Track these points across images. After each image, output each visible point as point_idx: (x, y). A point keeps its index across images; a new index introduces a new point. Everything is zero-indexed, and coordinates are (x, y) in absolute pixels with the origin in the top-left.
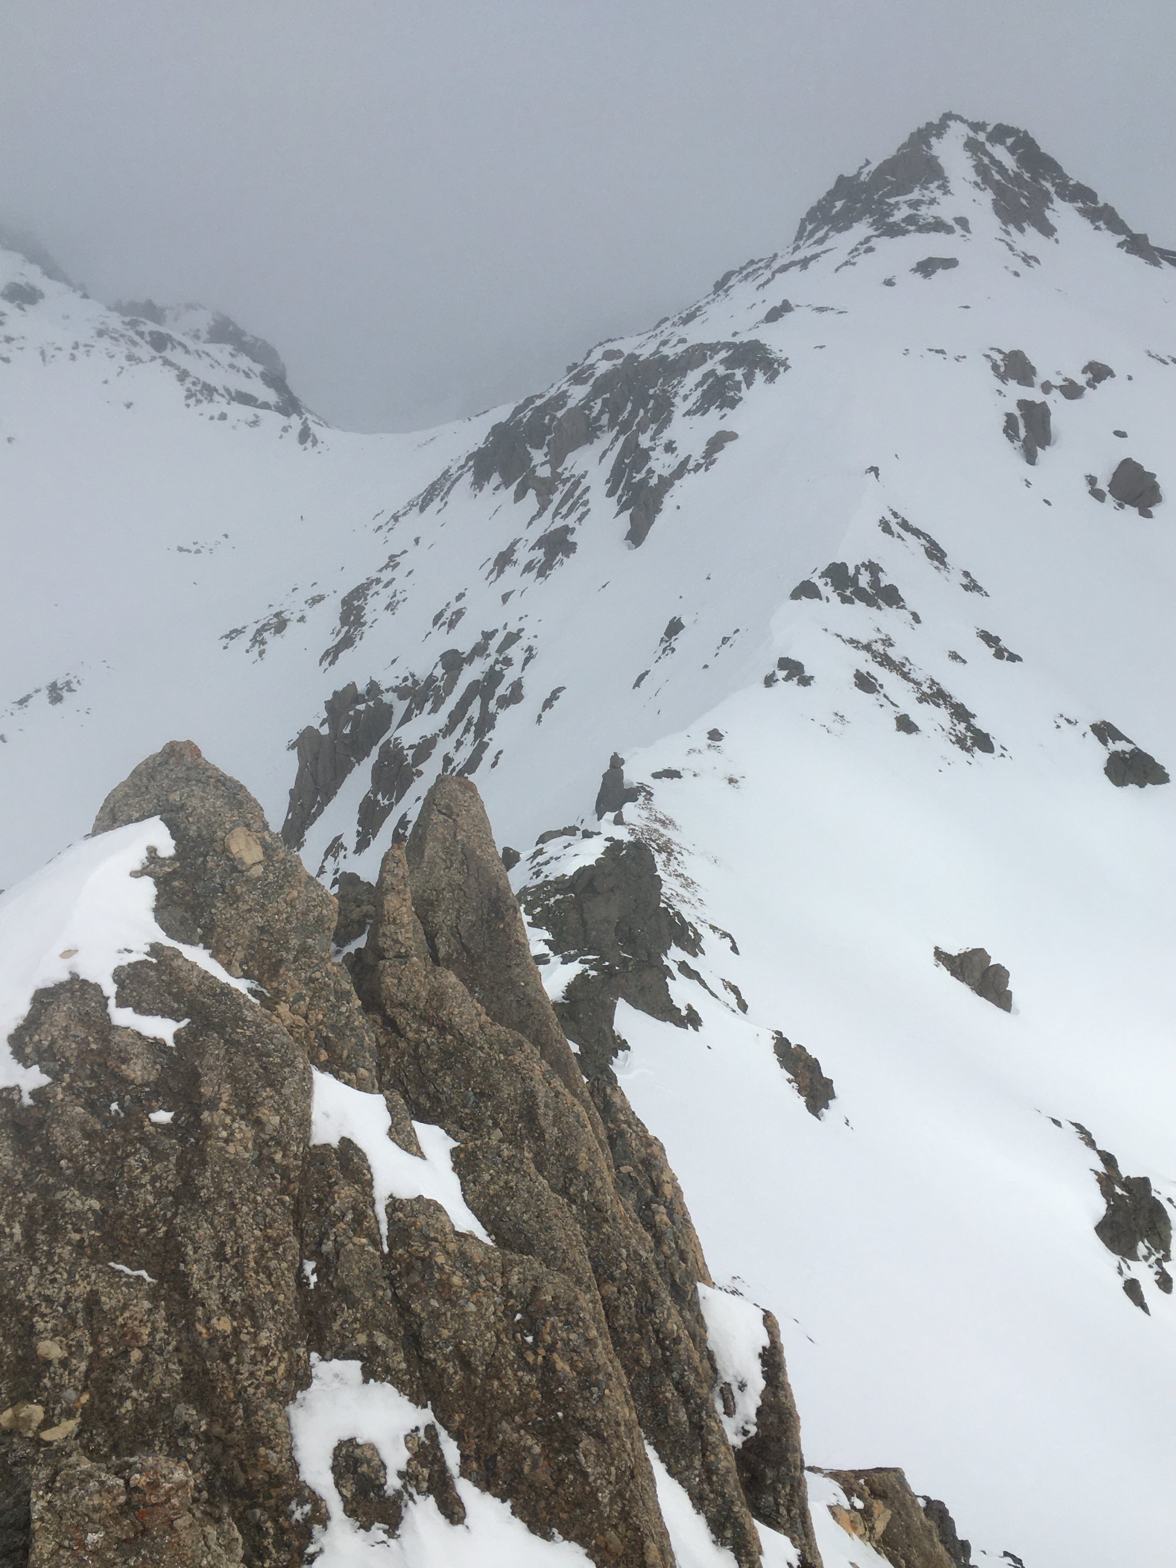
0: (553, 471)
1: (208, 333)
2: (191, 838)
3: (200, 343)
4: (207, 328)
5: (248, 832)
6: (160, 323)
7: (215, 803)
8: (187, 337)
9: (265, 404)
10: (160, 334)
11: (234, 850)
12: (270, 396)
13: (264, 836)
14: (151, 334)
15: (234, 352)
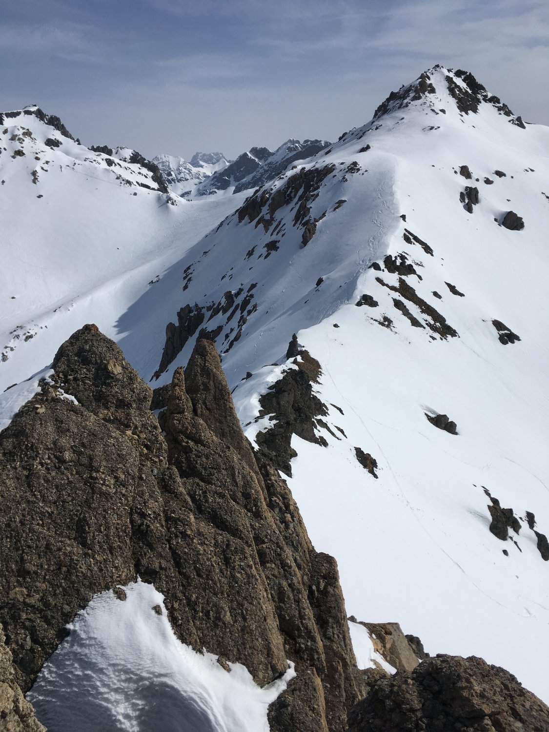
0: (271, 217)
1: (130, 159)
2: (93, 364)
3: (126, 163)
4: (129, 157)
5: (116, 361)
6: (110, 155)
7: (103, 349)
8: (121, 161)
9: (153, 189)
10: (110, 160)
11: (110, 368)
12: (155, 185)
13: (122, 363)
14: (106, 160)
15: (141, 167)
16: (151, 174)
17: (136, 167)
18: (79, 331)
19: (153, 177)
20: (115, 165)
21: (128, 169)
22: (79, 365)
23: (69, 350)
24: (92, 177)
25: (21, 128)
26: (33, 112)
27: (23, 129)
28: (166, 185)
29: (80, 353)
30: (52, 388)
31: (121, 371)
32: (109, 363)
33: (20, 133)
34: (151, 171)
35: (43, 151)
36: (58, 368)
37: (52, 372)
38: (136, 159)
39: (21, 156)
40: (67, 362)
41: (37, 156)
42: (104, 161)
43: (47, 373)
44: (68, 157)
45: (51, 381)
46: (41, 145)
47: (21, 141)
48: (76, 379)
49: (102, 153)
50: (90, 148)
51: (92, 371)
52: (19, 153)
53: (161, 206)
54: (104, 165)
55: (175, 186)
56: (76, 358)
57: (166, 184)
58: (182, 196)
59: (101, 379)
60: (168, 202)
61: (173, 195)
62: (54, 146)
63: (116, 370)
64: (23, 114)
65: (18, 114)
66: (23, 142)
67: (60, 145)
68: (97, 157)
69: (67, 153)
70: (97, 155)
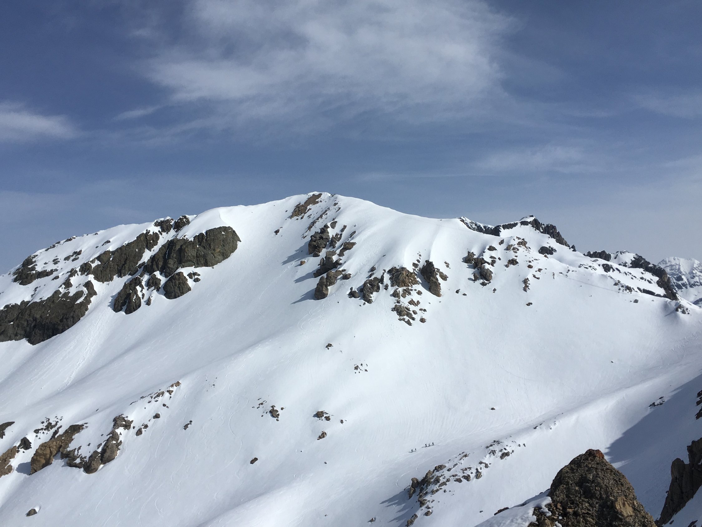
1: (631, 264)
2: (597, 498)
3: (627, 268)
4: (631, 262)
5: (625, 499)
6: (608, 260)
7: (609, 482)
8: (621, 266)
9: (658, 295)
10: (607, 265)
11: (618, 507)
12: (661, 291)
13: (634, 503)
14: (603, 265)
15: (644, 272)
16: (656, 279)
17: (637, 272)
18: (580, 456)
19: (658, 283)
20: (614, 270)
21: (628, 274)
22: (580, 498)
23: (569, 477)
24: (586, 283)
25: (517, 238)
26: (530, 223)
27: (519, 238)
28: (675, 291)
29: (583, 481)
30: (549, 520)
31: (632, 514)
32: (616, 500)
33: (515, 243)
34: (657, 276)
35: (536, 260)
36: (556, 497)
37: (549, 500)
38: (638, 263)
39: (514, 265)
40: (567, 492)
41: (530, 264)
42: (601, 266)
43: (543, 501)
44: (561, 263)
45: (547, 511)
46: (534, 253)
47: (515, 250)
48: (576, 514)
49: (598, 259)
50: (586, 254)
51: (595, 507)
52: (513, 262)
53: (668, 315)
54: (601, 271)
55: (687, 293)
56: (577, 488)
57: (675, 289)
58: (696, 303)
59: (606, 519)
60: (677, 310)
61: (684, 302)
62: (548, 254)
63: (626, 511)
64: (519, 224)
65: (515, 225)
66: (517, 251)
67: (554, 253)
68: (593, 263)
69: (561, 260)
70: (593, 261)
